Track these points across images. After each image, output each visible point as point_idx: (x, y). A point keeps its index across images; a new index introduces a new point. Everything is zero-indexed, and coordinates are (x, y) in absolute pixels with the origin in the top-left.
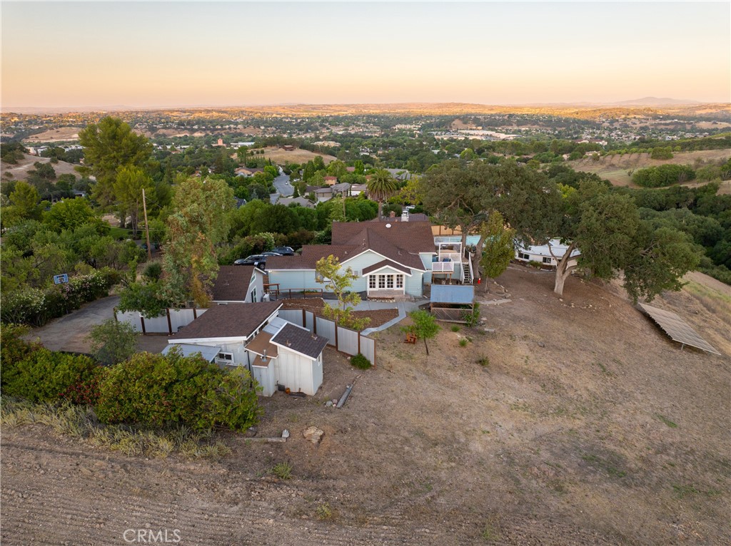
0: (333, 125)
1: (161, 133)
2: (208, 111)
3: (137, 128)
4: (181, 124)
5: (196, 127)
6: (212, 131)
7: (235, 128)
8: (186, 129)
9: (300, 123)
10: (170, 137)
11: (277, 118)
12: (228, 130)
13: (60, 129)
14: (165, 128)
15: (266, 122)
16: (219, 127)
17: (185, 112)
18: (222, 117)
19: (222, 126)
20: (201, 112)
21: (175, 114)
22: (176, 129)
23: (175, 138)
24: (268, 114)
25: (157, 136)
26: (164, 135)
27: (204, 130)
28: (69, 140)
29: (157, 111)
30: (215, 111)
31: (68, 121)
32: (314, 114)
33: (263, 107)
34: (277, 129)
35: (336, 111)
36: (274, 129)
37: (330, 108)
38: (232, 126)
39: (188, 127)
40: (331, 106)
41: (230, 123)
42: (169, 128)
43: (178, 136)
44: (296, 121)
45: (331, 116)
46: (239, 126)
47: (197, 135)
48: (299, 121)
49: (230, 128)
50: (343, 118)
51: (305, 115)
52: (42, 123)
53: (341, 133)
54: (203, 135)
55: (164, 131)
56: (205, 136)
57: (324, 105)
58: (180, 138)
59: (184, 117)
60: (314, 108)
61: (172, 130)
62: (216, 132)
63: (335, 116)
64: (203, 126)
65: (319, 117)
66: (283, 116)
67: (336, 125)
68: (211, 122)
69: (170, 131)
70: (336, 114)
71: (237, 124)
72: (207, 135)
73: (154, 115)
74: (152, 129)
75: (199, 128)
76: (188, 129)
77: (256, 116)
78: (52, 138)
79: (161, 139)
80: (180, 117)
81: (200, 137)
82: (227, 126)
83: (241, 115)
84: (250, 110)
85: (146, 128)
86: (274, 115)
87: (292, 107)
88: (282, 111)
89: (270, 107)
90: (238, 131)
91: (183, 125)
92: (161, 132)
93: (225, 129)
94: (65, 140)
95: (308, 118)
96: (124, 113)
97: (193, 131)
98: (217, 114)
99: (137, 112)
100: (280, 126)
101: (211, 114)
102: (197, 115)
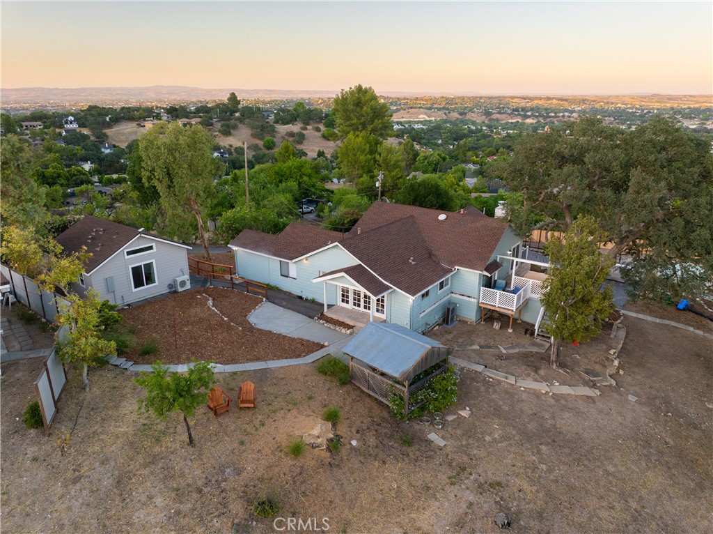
0: (686, 118)
1: (495, 118)
2: (548, 99)
3: (474, 112)
4: (517, 110)
5: (529, 113)
6: (545, 118)
7: (569, 117)
8: (519, 115)
9: (645, 114)
10: (503, 122)
11: (620, 108)
12: (561, 118)
13: (410, 110)
14: (499, 113)
15: (605, 112)
16: (553, 115)
17: (525, 99)
18: (561, 105)
19: (556, 113)
20: (540, 99)
21: (516, 100)
22: (510, 114)
23: (507, 123)
24: (612, 103)
25: (490, 120)
26: (498, 120)
27: (537, 117)
28: (415, 120)
29: (499, 97)
30: (556, 99)
31: (420, 104)
32: (668, 105)
33: (610, 96)
34: (616, 119)
35: (698, 102)
36: (612, 119)
37: (691, 99)
38: (566, 114)
39: (522, 113)
40: (694, 97)
41: (567, 110)
42: (503, 113)
43: (510, 121)
44: (643, 111)
45: (689, 108)
46: (574, 115)
47: (529, 121)
48: (645, 112)
49: (563, 116)
50: (703, 110)
51: (657, 105)
52: (400, 104)
53: (694, 127)
54: (534, 121)
55: (498, 116)
56: (536, 123)
57: (685, 96)
58: (512, 123)
59: (523, 104)
60: (670, 98)
61: (506, 115)
62: (548, 120)
63: (694, 108)
64: (537, 112)
65: (672, 109)
66: (629, 106)
67: (691, 118)
68: (546, 109)
69: (503, 116)
70: (696, 106)
71: (572, 112)
72: (539, 121)
73: (495, 101)
74: (488, 113)
75: (532, 114)
76: (522, 115)
77: (597, 106)
78: (403, 117)
79: (493, 123)
80: (519, 103)
81: (532, 124)
82: (562, 114)
83: (582, 104)
84: (593, 99)
85: (482, 112)
86: (619, 105)
87: (643, 97)
88: (629, 101)
89: (617, 97)
90: (572, 119)
91: (518, 111)
92: (495, 116)
93: (559, 117)
94: (412, 120)
95: (658, 109)
96: (469, 98)
97: (526, 117)
98: (557, 102)
99: (481, 98)
100: (621, 116)
101: (551, 101)
102: (536, 102)
